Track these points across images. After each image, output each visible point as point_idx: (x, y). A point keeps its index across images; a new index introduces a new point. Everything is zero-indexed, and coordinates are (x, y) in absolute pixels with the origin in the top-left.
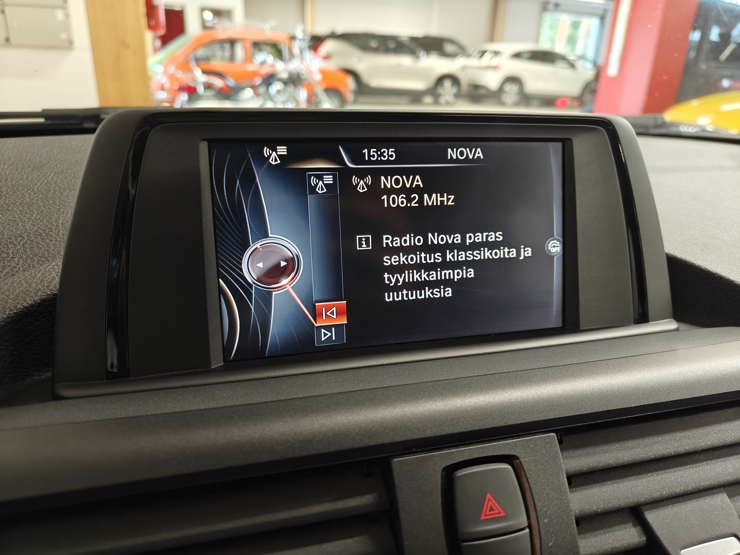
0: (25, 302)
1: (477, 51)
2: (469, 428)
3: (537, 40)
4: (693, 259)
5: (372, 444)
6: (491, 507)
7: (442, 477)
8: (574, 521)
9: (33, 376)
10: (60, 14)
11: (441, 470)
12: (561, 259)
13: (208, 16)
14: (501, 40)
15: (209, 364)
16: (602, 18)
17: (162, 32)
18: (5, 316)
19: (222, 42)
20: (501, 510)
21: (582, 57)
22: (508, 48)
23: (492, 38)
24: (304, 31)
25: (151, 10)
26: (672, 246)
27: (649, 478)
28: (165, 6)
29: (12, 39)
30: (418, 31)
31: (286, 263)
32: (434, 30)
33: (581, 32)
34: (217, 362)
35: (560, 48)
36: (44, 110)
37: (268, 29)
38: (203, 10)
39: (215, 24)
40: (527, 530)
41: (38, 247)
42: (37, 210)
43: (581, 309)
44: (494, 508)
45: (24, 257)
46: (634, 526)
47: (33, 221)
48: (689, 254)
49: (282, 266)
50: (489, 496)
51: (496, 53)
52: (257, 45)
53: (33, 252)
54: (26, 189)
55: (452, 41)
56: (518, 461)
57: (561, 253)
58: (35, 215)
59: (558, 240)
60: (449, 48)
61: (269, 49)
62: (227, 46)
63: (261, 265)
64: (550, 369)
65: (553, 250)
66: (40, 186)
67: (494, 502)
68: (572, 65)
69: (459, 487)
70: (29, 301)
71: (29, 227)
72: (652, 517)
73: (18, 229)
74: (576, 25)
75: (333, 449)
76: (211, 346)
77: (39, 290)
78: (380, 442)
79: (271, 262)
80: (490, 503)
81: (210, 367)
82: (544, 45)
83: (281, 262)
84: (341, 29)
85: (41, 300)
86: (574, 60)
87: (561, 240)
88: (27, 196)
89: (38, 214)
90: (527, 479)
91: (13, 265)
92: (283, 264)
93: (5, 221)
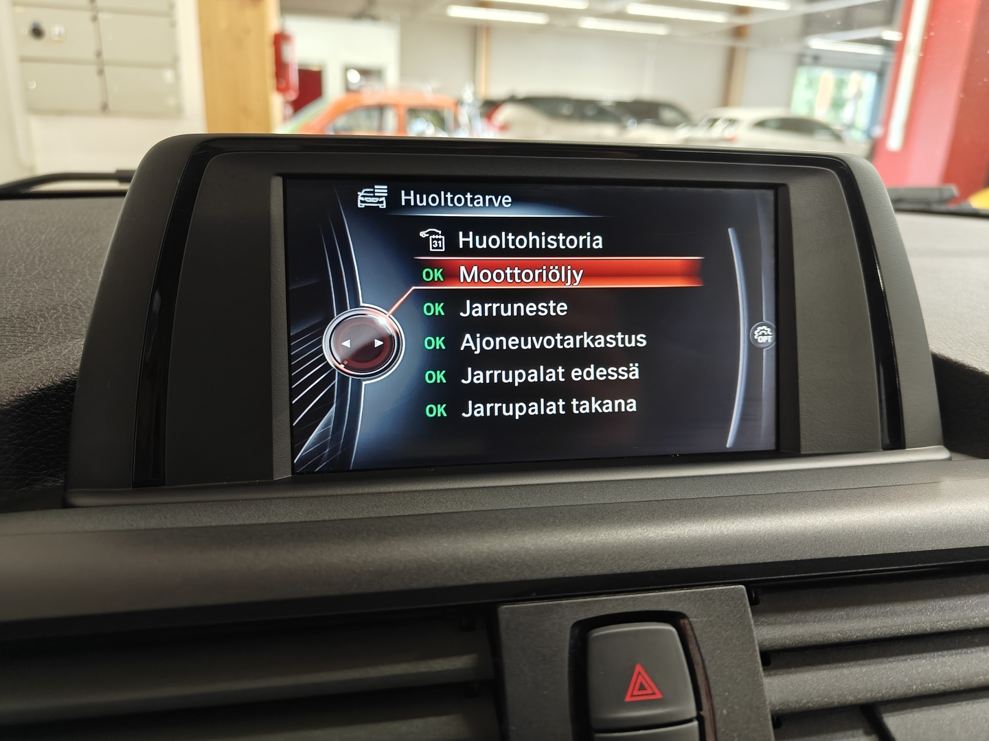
0: (41, 382)
1: (706, 119)
2: (615, 570)
3: (788, 103)
4: (974, 362)
5: (473, 582)
6: (641, 684)
7: (572, 637)
8: (770, 717)
9: (44, 481)
10: (169, 75)
11: (570, 626)
12: (773, 353)
13: (354, 77)
14: (739, 104)
15: (271, 474)
16: (881, 75)
17: (293, 95)
18: (12, 398)
19: (369, 109)
20: (656, 691)
21: (851, 126)
22: (747, 115)
23: (726, 101)
24: (475, 94)
25: (281, 67)
26: (944, 345)
27: (890, 664)
28: (299, 65)
29: (111, 105)
30: (626, 93)
31: (382, 343)
32: (646, 91)
33: (849, 92)
34: (282, 472)
35: (821, 114)
36: (118, 172)
37: (428, 92)
38: (347, 69)
39: (361, 87)
40: (695, 723)
41: (74, 322)
42: (81, 279)
43: (802, 425)
44: (646, 686)
45: (55, 333)
46: (867, 733)
47: (73, 292)
48: (970, 356)
49: (376, 346)
50: (638, 668)
51: (732, 122)
52: (414, 112)
53: (67, 328)
54: (72, 255)
55: (671, 106)
56: (686, 622)
57: (774, 344)
58: (77, 285)
59: (768, 326)
60: (667, 115)
61: (429, 116)
62: (375, 114)
63: (347, 344)
64: (744, 498)
65: (762, 340)
66: (90, 251)
67: (647, 677)
68: (837, 137)
69: (595, 651)
70: (46, 381)
71: (68, 298)
72: (893, 722)
73: (53, 300)
74: (841, 84)
75: (415, 585)
76: (274, 450)
77: (61, 369)
78: (483, 580)
79: (362, 340)
80: (640, 679)
81: (272, 478)
82: (799, 110)
83: (376, 340)
84: (524, 90)
85: (62, 382)
86: (841, 131)
87: (774, 326)
88: (72, 263)
89: (81, 283)
90: (699, 649)
91: (39, 342)
92: (378, 343)
93: (38, 290)
